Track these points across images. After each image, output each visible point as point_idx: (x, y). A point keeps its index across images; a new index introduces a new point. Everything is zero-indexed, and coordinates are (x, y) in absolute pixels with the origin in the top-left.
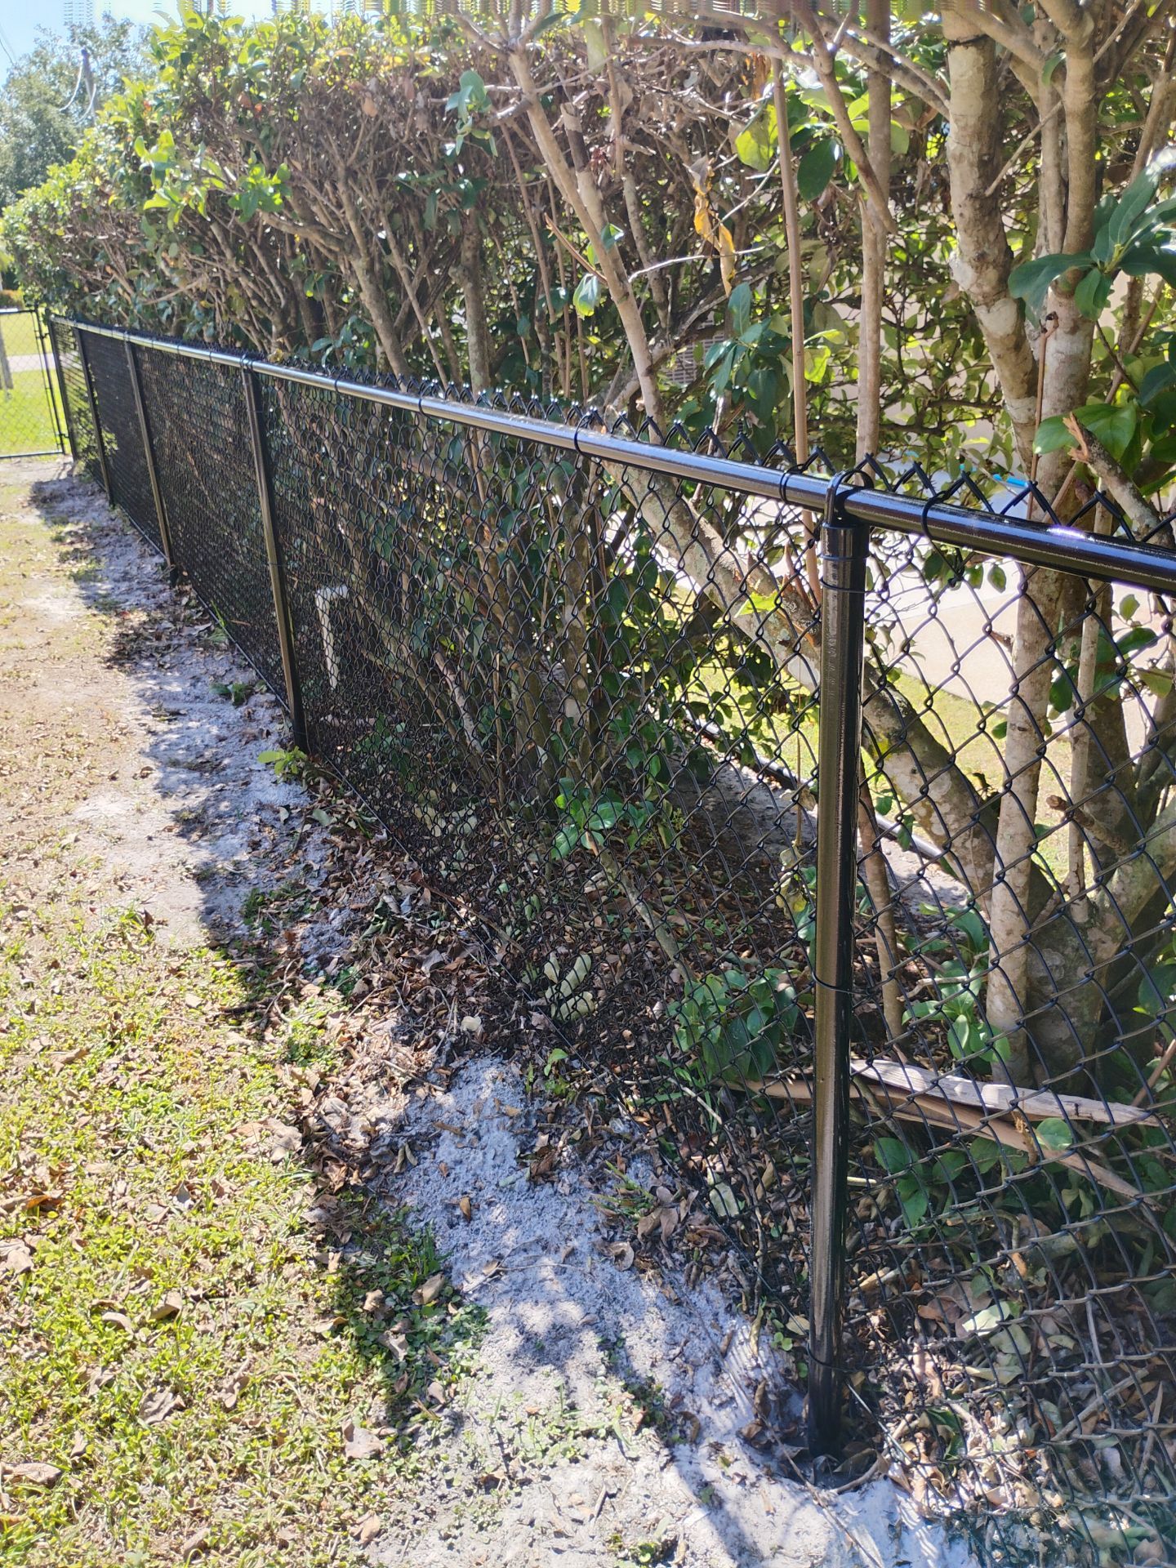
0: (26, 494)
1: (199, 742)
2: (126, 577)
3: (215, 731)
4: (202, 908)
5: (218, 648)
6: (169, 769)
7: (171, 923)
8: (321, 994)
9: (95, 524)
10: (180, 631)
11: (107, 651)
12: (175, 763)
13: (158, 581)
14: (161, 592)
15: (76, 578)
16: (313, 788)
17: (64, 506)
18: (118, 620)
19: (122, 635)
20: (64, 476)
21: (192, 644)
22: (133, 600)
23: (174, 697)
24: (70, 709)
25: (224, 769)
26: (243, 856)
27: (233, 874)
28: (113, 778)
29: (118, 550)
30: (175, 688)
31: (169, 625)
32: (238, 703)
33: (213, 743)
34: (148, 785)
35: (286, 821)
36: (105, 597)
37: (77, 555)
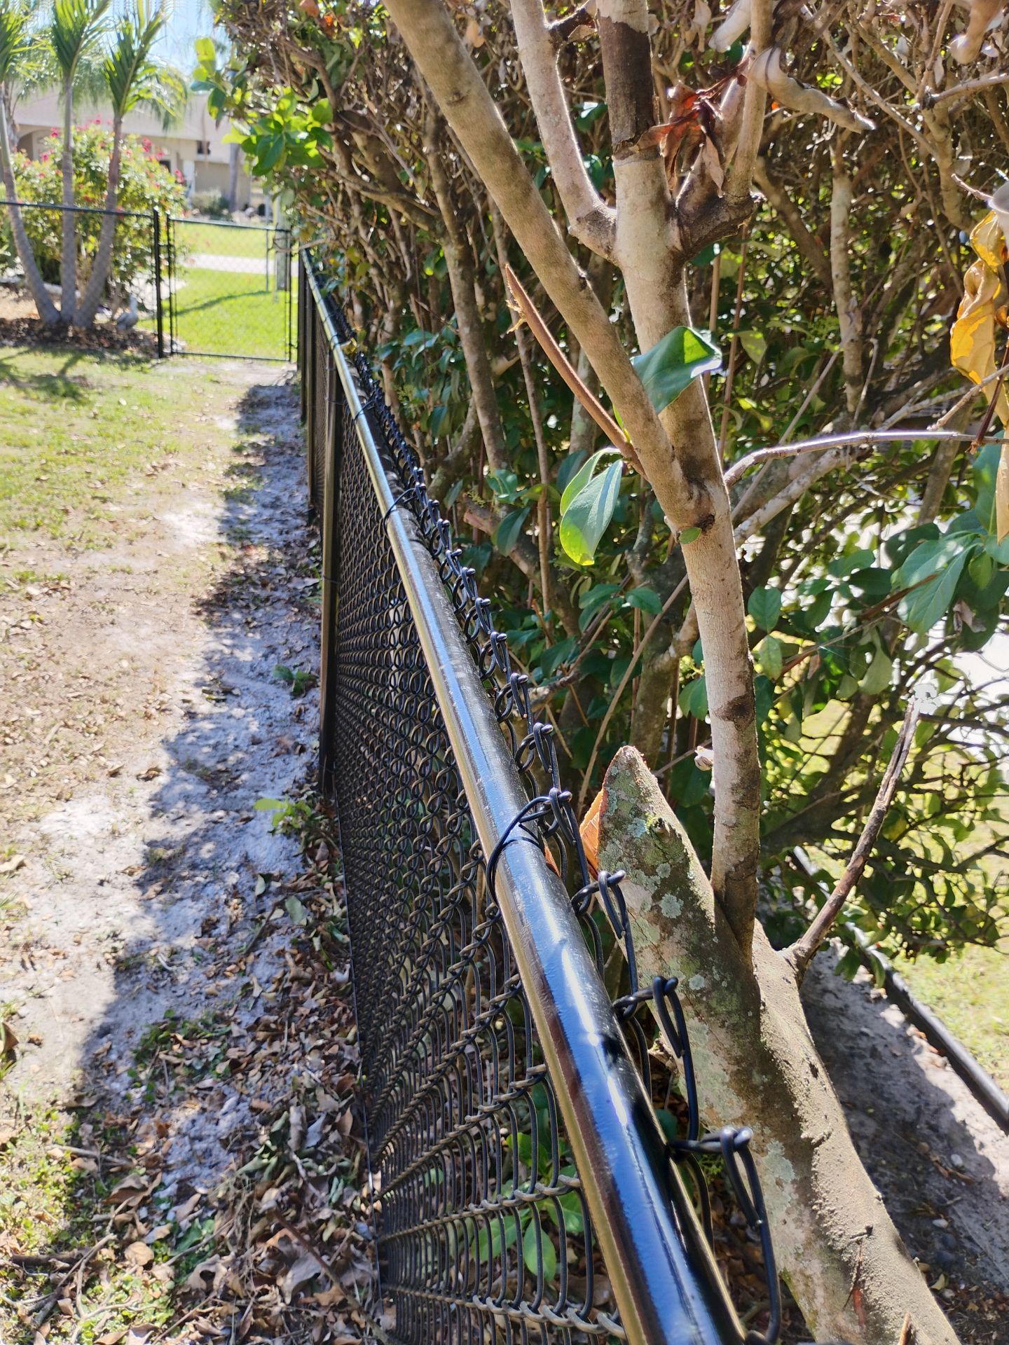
0: (239, 394)
1: (231, 738)
2: (274, 505)
3: (254, 727)
4: (98, 1024)
5: (312, 614)
6: (182, 774)
7: (47, 1044)
8: (148, 1267)
9: (281, 439)
10: (289, 580)
11: (205, 591)
12: (191, 766)
13: (300, 514)
14: (297, 528)
15: (228, 496)
16: (310, 852)
17: (264, 414)
18: (240, 553)
19: (234, 574)
20: (282, 383)
21: (290, 602)
22: (267, 532)
23: (237, 668)
24: (125, 664)
25: (237, 787)
26: (188, 941)
27: (163, 970)
28: (114, 774)
29: (284, 471)
30: (246, 656)
31: (283, 571)
32: (296, 694)
33: (244, 746)
34: (146, 791)
35: (260, 896)
36: (243, 523)
37: (244, 471)
